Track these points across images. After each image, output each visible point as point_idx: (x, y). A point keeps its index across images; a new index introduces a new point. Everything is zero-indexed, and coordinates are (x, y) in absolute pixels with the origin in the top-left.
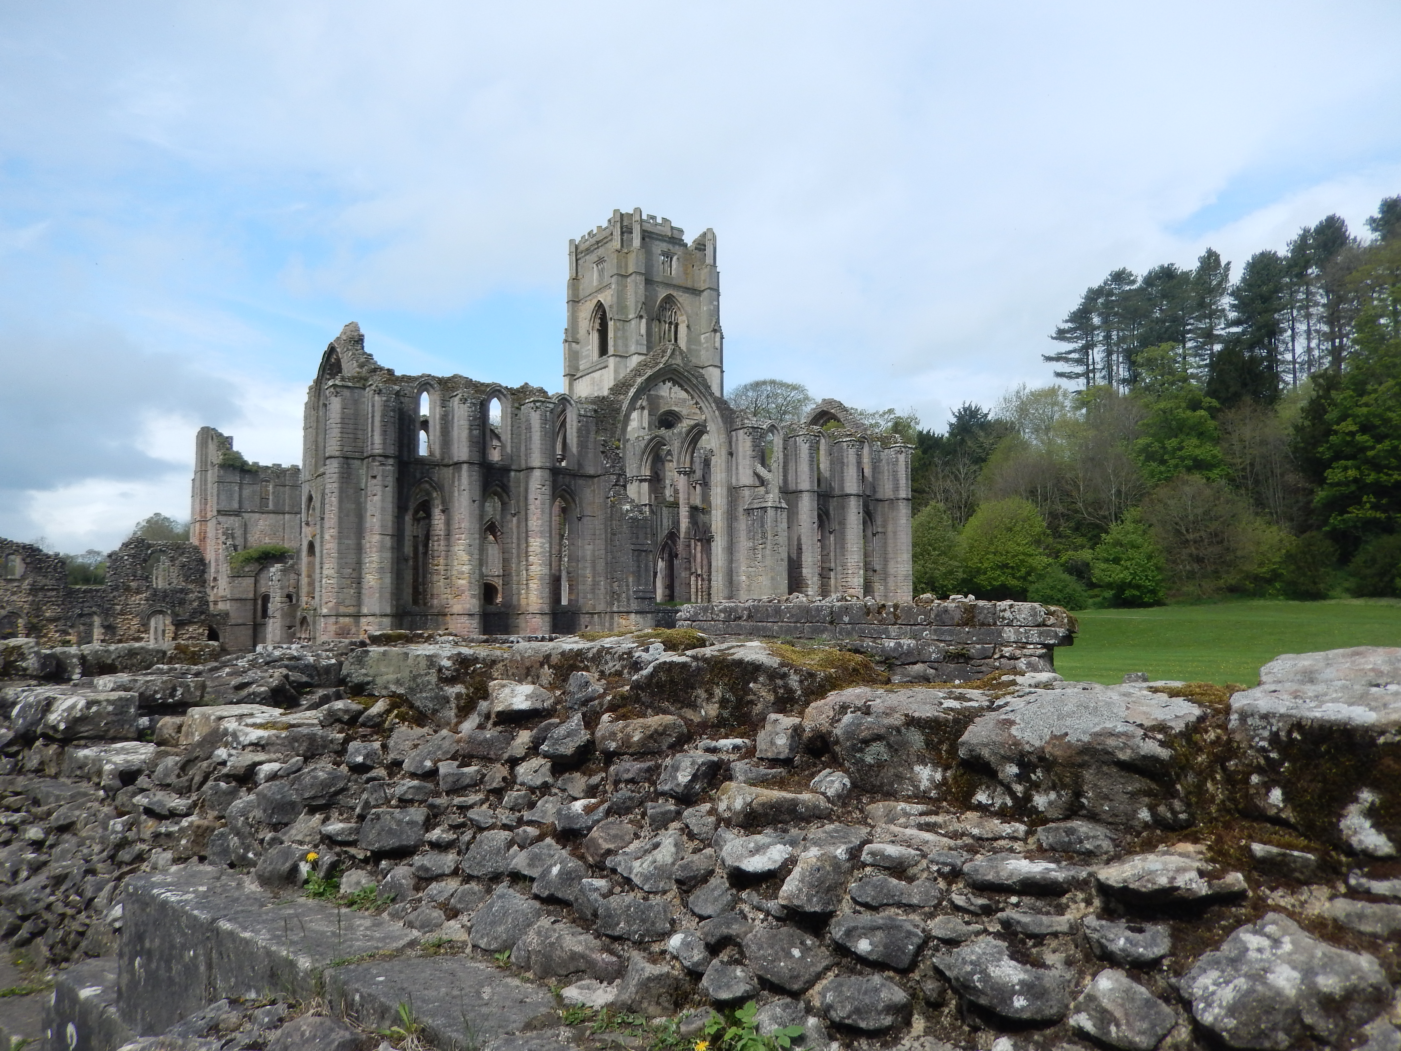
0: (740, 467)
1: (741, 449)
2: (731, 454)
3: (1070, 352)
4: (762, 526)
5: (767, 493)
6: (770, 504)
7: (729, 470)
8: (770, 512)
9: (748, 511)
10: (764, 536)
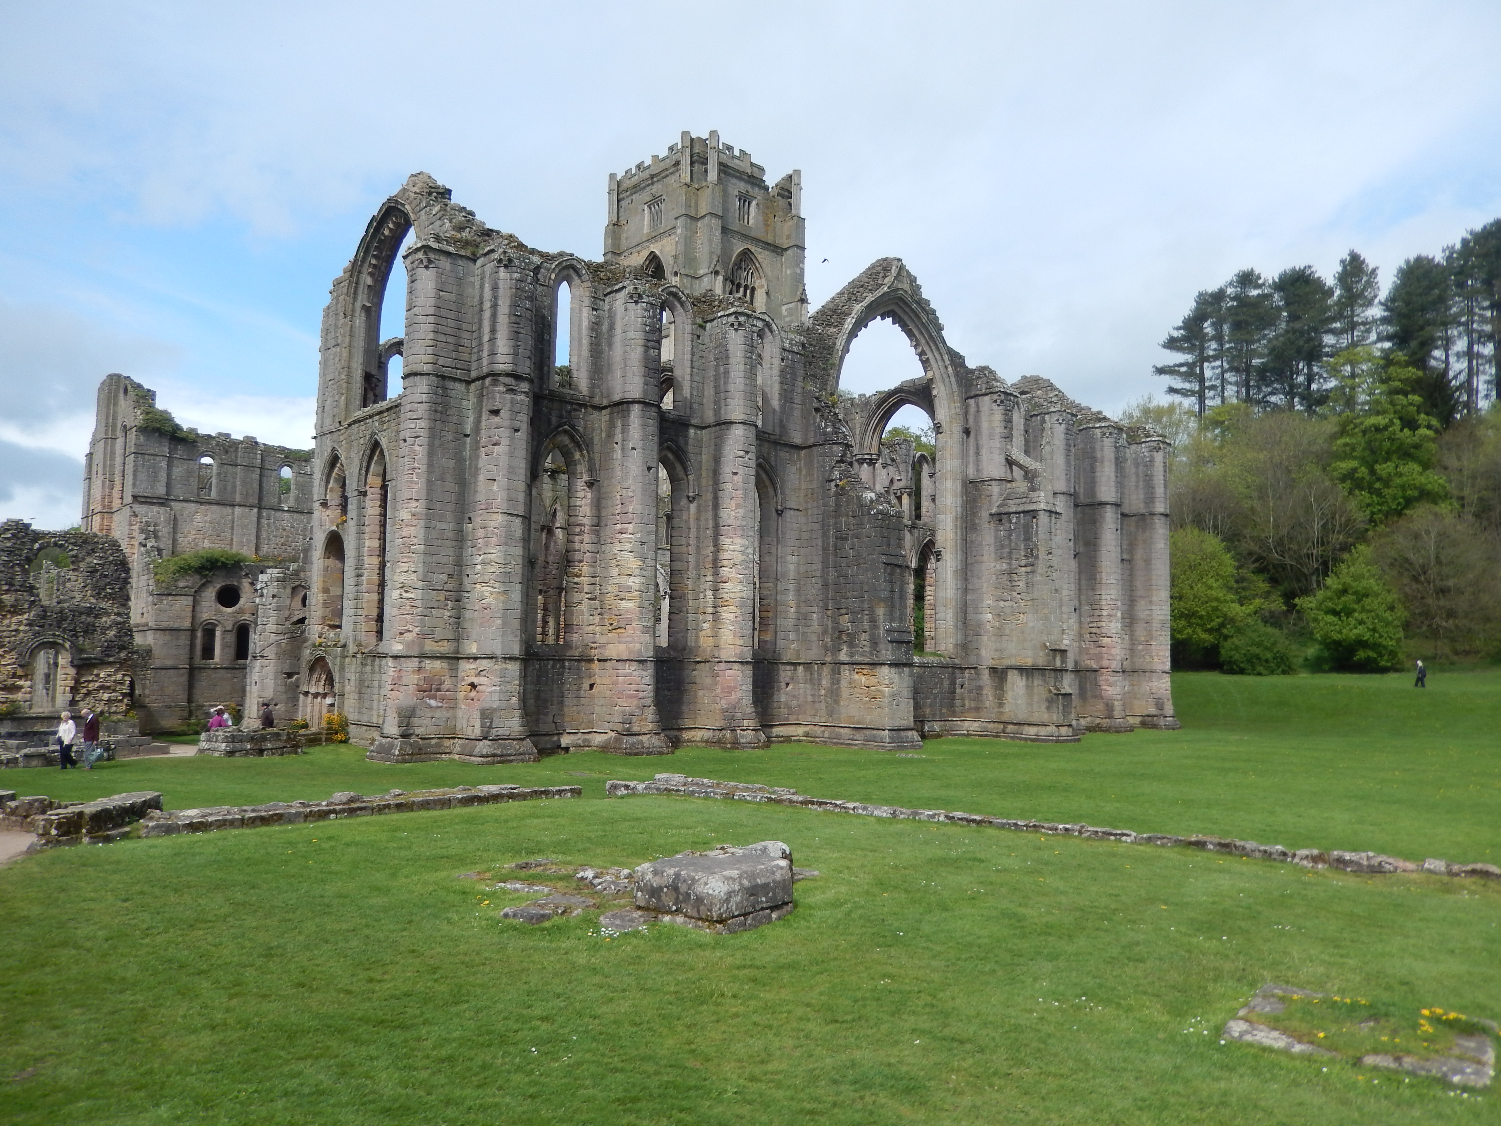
0: (984, 452)
1: (985, 425)
2: (967, 432)
3: (1181, 365)
4: (1028, 538)
5: (1033, 489)
6: (1042, 506)
7: (964, 454)
8: (1043, 518)
9: (999, 517)
10: (1031, 553)
